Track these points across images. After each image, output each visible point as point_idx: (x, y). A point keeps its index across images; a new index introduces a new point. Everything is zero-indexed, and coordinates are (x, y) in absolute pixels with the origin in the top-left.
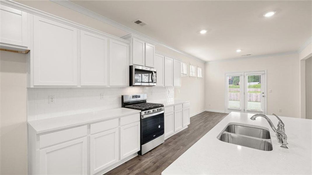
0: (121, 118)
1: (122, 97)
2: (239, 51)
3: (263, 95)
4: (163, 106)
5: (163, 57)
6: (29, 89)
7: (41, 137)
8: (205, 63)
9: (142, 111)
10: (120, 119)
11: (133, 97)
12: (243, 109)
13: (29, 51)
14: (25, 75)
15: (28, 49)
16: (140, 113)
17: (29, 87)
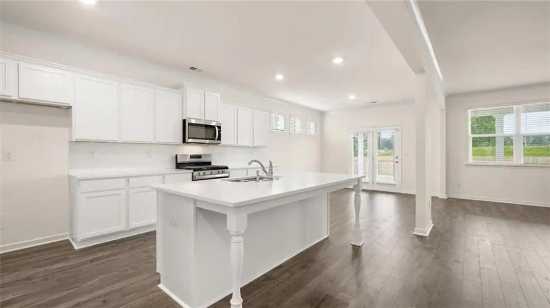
0: (166, 176)
1: (176, 156)
2: (352, 97)
3: (397, 160)
4: (228, 168)
5: (236, 107)
6: (71, 142)
7: (82, 182)
8: (322, 114)
9: (194, 171)
10: (164, 178)
11: (192, 157)
12: (372, 181)
13: (71, 107)
14: (67, 130)
15: (70, 105)
16: (193, 173)
17: (71, 140)
